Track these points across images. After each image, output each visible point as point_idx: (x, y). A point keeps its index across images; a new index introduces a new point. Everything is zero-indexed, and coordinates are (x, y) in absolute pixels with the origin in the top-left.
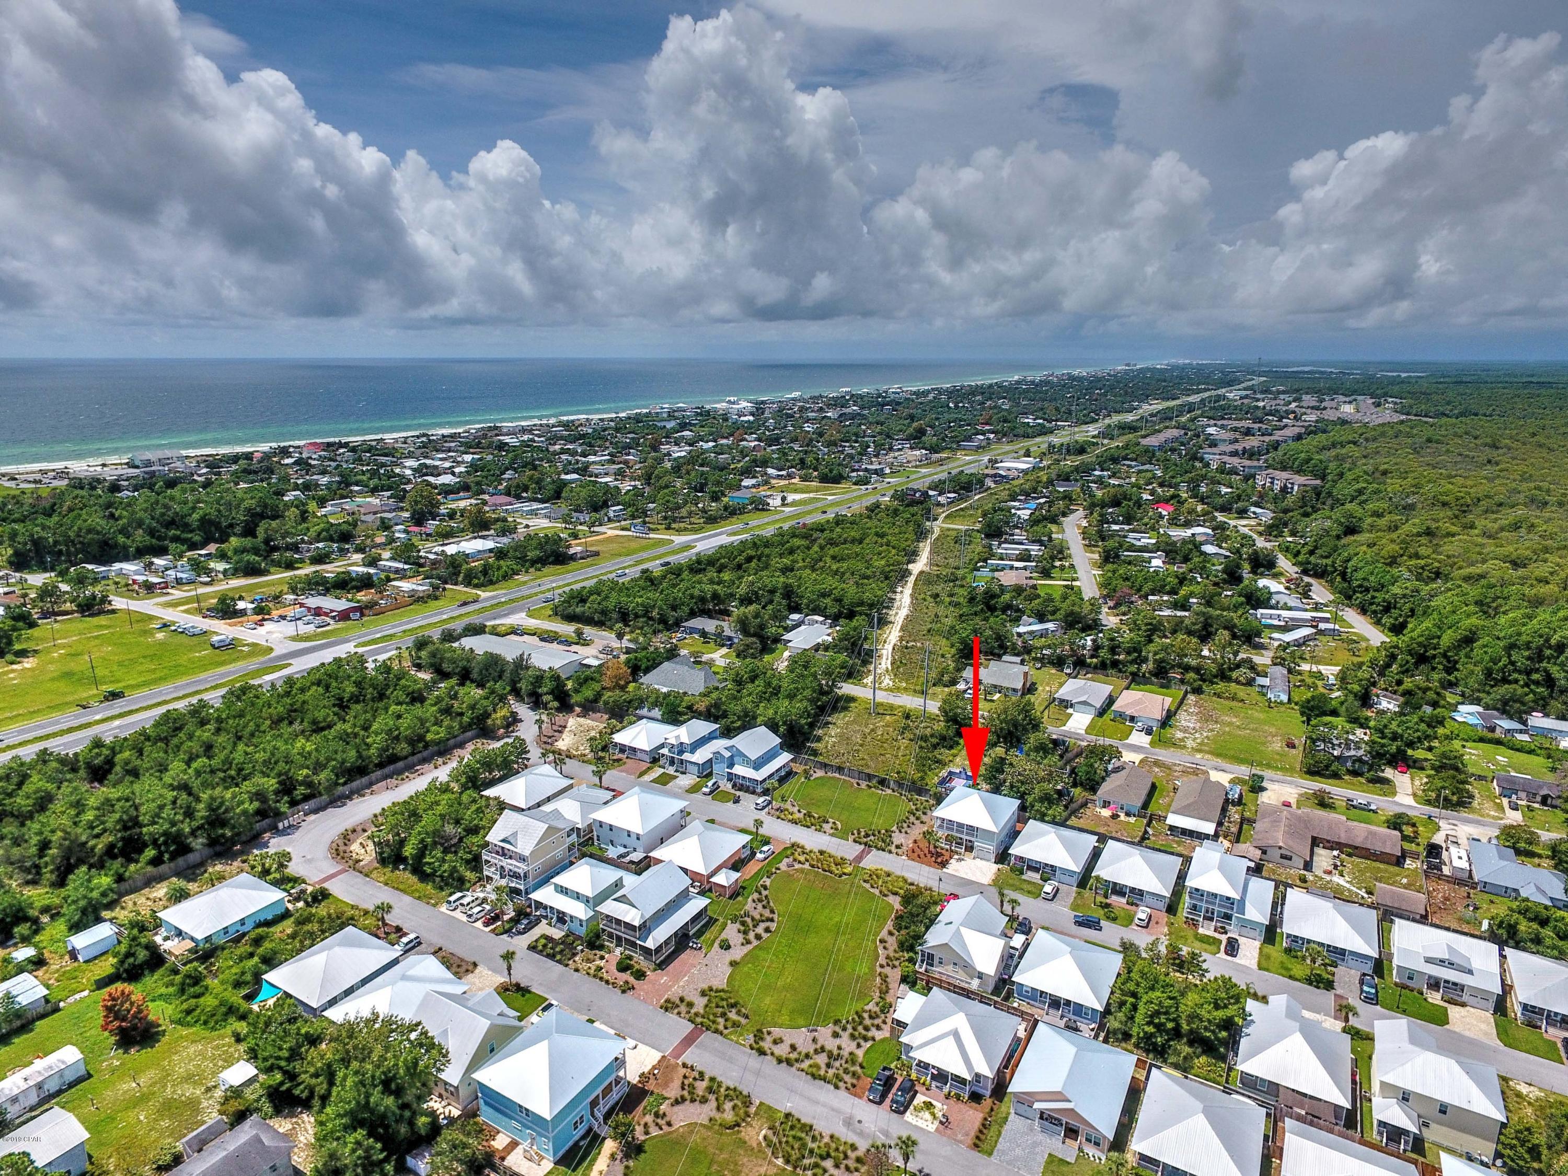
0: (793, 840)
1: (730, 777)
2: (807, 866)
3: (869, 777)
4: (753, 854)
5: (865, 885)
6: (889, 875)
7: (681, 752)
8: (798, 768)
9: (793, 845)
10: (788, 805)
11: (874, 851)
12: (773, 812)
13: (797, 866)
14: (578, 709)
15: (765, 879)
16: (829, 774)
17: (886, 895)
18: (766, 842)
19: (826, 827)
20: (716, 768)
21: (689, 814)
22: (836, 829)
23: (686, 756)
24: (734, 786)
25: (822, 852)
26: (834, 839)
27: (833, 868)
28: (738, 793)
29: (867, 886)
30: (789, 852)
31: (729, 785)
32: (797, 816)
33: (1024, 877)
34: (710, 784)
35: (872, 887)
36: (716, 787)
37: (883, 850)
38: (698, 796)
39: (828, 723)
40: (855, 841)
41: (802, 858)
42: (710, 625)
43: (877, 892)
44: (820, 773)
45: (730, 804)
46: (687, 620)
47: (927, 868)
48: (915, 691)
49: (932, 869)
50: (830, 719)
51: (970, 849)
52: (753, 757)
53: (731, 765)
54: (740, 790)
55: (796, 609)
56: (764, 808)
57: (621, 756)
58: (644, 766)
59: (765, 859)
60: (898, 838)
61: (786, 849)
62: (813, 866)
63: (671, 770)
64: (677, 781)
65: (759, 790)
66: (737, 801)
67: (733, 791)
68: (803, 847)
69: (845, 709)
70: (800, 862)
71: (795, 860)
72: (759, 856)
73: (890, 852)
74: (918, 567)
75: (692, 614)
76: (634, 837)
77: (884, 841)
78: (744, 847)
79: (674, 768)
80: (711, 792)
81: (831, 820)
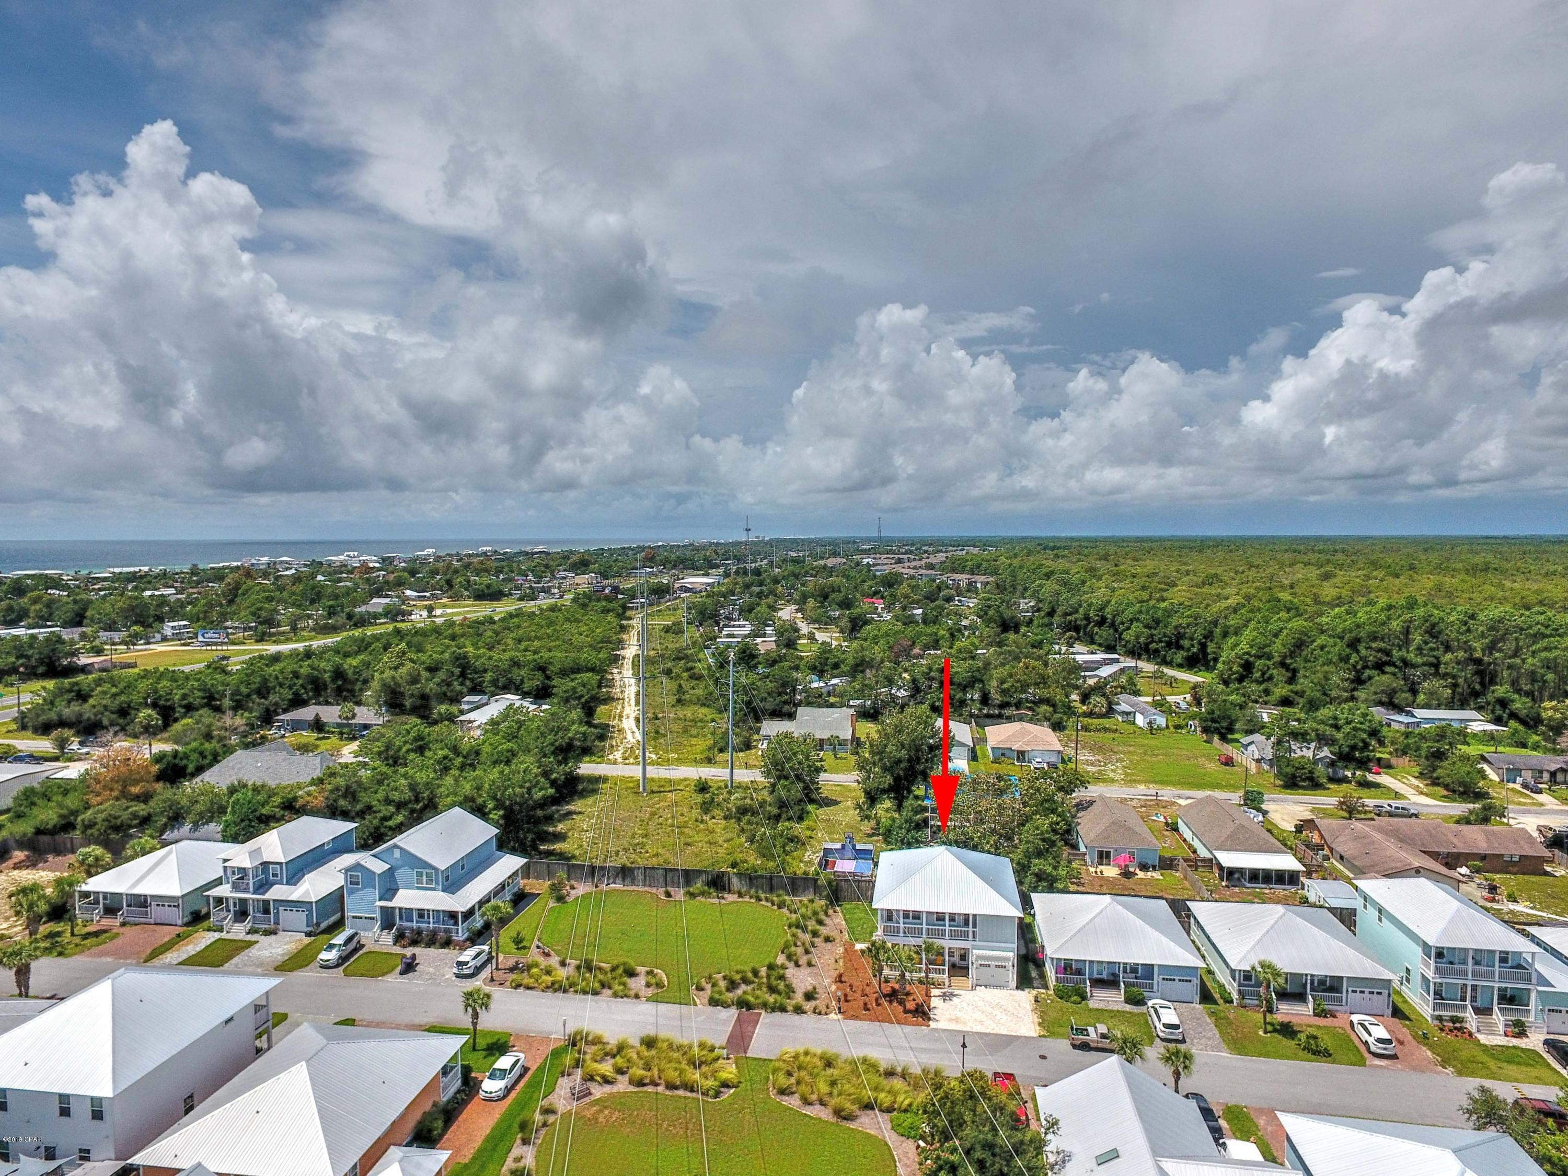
0: (571, 1028)
1: (388, 919)
2: (622, 1085)
3: (689, 876)
4: (470, 1085)
5: (786, 1101)
6: (829, 1064)
7: (263, 886)
8: (538, 886)
9: (573, 1042)
10: (533, 955)
11: (765, 1018)
12: (499, 975)
13: (598, 1091)
14: (19, 855)
15: (517, 1151)
16: (603, 887)
17: (849, 1118)
18: (499, 1047)
19: (636, 984)
20: (352, 908)
21: (281, 1018)
22: (659, 985)
23: (277, 892)
24: (399, 938)
25: (650, 1043)
26: (663, 1007)
27: (695, 1076)
28: (409, 952)
29: (794, 1102)
30: (568, 1060)
31: (387, 939)
32: (562, 974)
33: (1092, 1004)
34: (339, 939)
35: (806, 1102)
36: (353, 948)
37: (783, 1009)
38: (309, 975)
39: (570, 813)
40: (714, 1002)
41: (606, 1068)
42: (331, 714)
43: (825, 1114)
44: (582, 888)
45: (394, 979)
46: (285, 711)
47: (897, 1028)
48: (695, 760)
49: (908, 1029)
50: (571, 807)
51: (960, 968)
52: (442, 863)
53: (390, 892)
54: (414, 943)
55: (474, 690)
56: (478, 970)
57: (106, 922)
58: (167, 934)
59: (509, 1090)
60: (801, 980)
61: (557, 1053)
62: (640, 1083)
63: (238, 931)
64: (254, 951)
65: (461, 934)
66: (409, 967)
67: (397, 950)
68: (598, 1041)
69: (594, 791)
70: (607, 1081)
71: (590, 1078)
72: (491, 1086)
73: (799, 1010)
74: (630, 652)
75: (298, 702)
76: (82, 1112)
77: (772, 990)
78: (445, 1071)
79: (248, 924)
80: (343, 960)
81: (641, 969)
